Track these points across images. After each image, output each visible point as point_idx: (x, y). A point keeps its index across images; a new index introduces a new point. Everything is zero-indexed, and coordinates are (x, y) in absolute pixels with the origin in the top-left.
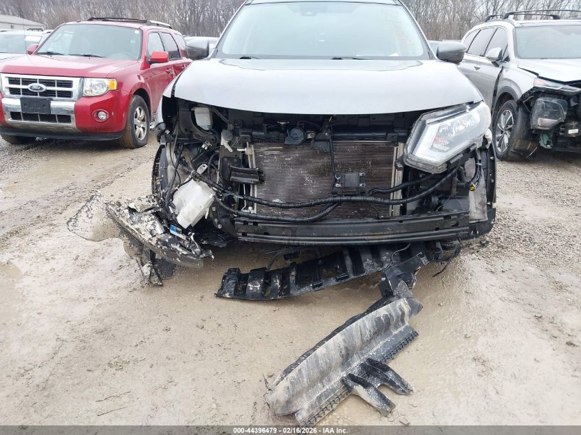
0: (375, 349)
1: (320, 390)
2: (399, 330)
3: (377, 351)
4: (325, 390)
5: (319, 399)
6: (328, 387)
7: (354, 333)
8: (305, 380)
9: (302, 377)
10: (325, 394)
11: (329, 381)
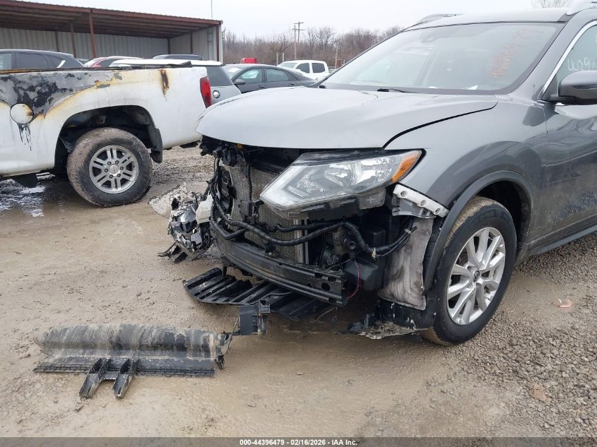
0: (154, 358)
1: (79, 354)
2: (197, 358)
3: (154, 360)
4: (81, 356)
5: (71, 359)
6: (85, 356)
7: (135, 331)
8: (65, 338)
9: (64, 335)
10: (77, 359)
11: (92, 353)
